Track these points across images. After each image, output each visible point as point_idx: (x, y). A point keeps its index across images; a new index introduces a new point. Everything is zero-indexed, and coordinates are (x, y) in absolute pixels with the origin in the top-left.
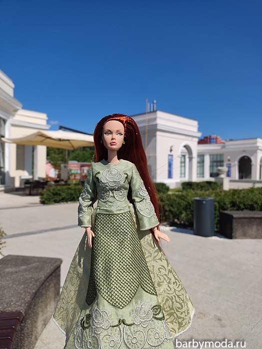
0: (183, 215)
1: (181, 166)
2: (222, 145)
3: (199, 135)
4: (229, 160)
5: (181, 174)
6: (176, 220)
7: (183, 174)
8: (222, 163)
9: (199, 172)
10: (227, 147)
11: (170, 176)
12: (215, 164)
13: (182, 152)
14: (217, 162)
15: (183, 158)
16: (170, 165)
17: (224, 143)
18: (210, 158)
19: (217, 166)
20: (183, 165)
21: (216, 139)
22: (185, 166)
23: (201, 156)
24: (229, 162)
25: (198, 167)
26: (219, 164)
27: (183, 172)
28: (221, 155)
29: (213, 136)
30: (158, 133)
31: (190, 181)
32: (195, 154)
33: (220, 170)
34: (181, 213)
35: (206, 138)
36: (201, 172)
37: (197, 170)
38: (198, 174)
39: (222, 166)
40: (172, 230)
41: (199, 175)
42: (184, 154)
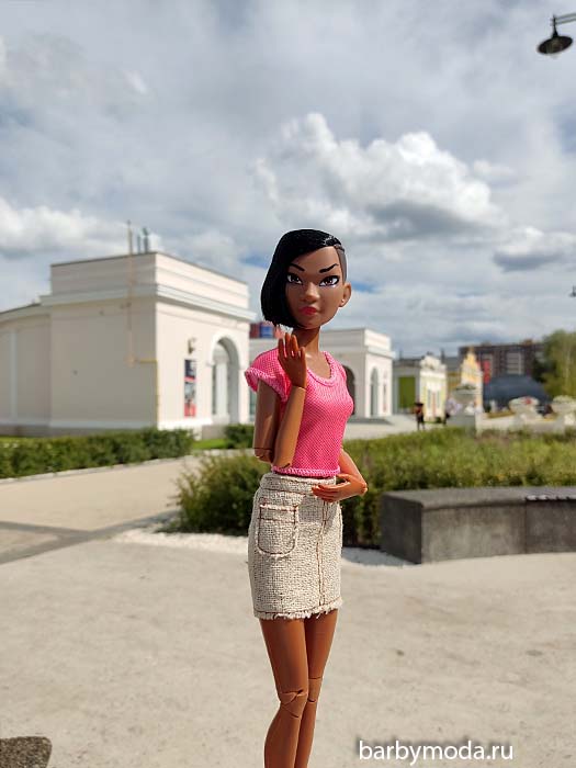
3: (253, 315)
13: (214, 355)
30: (160, 307)
32: (244, 361)
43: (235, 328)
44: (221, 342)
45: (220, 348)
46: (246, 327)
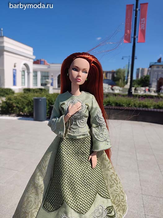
0: (26, 109)
1: (22, 78)
2: (48, 66)
3: (34, 57)
4: (52, 76)
5: (22, 83)
6: (21, 113)
7: (23, 83)
8: (48, 78)
10: (51, 68)
11: (15, 84)
12: (44, 78)
13: (22, 69)
14: (45, 76)
15: (23, 72)
16: (14, 76)
17: (49, 65)
18: (41, 74)
19: (45, 79)
20: (23, 77)
21: (44, 62)
23: (35, 72)
24: (52, 77)
25: (33, 79)
26: (46, 78)
27: (23, 82)
28: (48, 72)
29: (43, 60)
30: (5, 53)
31: (29, 87)
32: (31, 71)
33: (47, 82)
34: (24, 108)
35: (38, 60)
36: (36, 83)
37: (33, 81)
38: (33, 84)
39: (48, 79)
40: (19, 119)
42: (24, 70)
43: (29, 61)
44: (25, 64)
45: (24, 66)
46: (32, 61)
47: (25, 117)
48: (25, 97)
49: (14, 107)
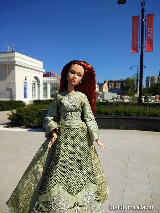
0: (35, 121)
1: (33, 90)
2: (58, 78)
3: (44, 71)
6: (31, 124)
9: (44, 94)
12: (53, 89)
13: (33, 81)
14: (55, 88)
15: (34, 85)
16: (25, 89)
18: (51, 86)
19: (55, 91)
21: (54, 74)
22: (35, 90)
23: (45, 84)
25: (43, 91)
27: (34, 94)
28: (57, 84)
29: (52, 72)
30: (16, 67)
31: (39, 99)
32: (41, 83)
34: (34, 119)
35: (48, 73)
36: (46, 94)
37: (43, 93)
40: (28, 130)
41: (44, 96)
43: (39, 74)
44: (35, 77)
46: (42, 74)
47: (34, 128)
48: (35, 108)
49: (24, 119)
